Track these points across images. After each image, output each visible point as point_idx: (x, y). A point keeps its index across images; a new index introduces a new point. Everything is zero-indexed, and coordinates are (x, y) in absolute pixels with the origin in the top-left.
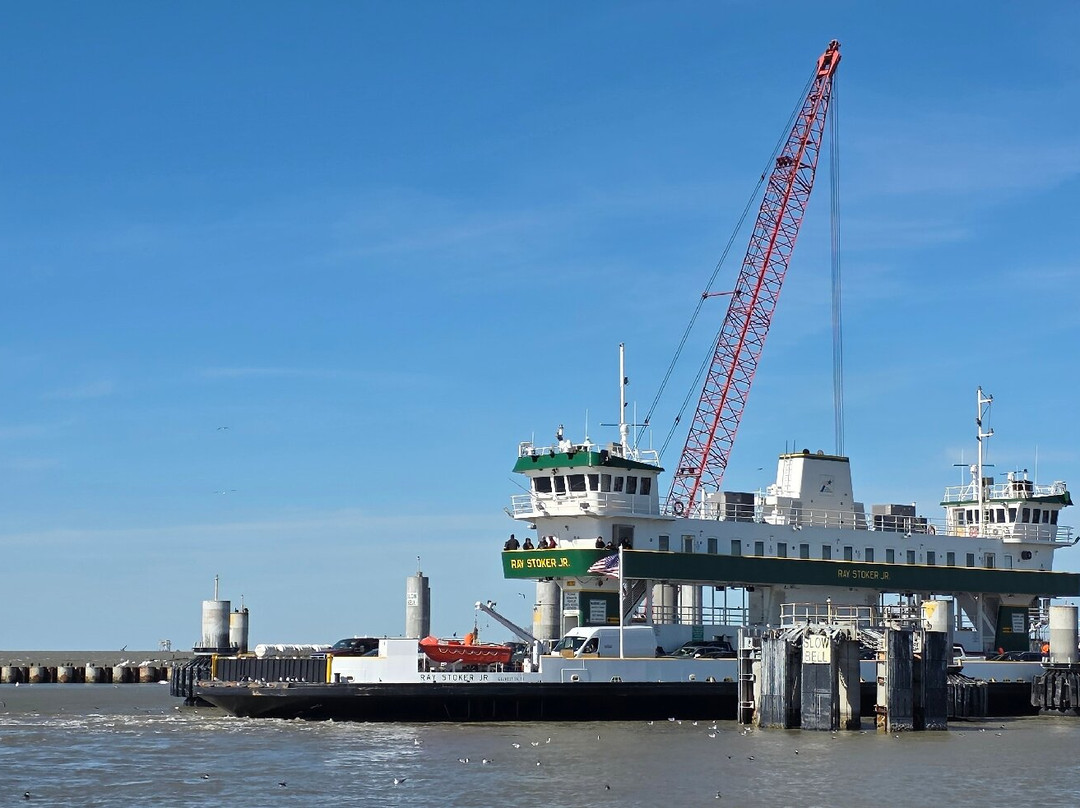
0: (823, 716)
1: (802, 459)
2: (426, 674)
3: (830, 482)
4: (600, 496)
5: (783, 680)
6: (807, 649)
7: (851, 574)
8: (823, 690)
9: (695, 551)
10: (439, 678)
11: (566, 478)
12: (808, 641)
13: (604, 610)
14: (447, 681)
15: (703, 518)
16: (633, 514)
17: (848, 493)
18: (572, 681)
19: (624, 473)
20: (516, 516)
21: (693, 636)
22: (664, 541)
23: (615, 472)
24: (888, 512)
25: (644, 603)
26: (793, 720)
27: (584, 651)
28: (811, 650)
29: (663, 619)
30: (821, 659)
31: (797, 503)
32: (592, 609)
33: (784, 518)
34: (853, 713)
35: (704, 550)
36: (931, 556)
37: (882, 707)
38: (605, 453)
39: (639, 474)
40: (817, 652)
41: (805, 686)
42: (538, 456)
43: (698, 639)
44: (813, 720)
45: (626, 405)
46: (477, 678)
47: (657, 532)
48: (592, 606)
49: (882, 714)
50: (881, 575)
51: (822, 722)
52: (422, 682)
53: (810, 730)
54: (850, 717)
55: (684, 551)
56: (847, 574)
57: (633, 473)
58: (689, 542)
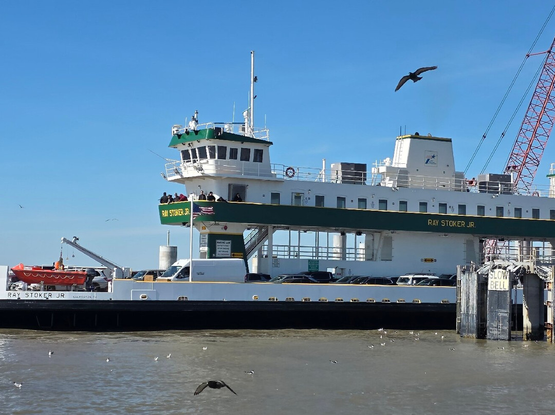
0: (503, 330)
1: (409, 139)
2: (12, 292)
3: (433, 157)
4: (216, 162)
5: (475, 302)
6: (492, 280)
7: (440, 223)
8: (503, 311)
9: (303, 204)
10: (23, 296)
11: (197, 150)
12: (493, 274)
13: (230, 247)
14: (29, 298)
15: (323, 181)
16: (243, 176)
17: (450, 164)
18: (140, 299)
19: (238, 146)
20: (169, 179)
21: (309, 267)
22: (275, 196)
23: (229, 145)
24: (487, 179)
25: (266, 243)
26: (482, 333)
27: (178, 277)
28: (495, 280)
29: (290, 255)
30: (502, 287)
31: (403, 171)
32: (217, 247)
33: (392, 182)
34: (533, 328)
35: (312, 203)
36: (518, 211)
37: (549, 324)
38: (218, 129)
39: (252, 147)
40: (499, 282)
41: (490, 307)
42: (181, 135)
43: (313, 270)
44: (495, 332)
45: (255, 97)
46: (55, 296)
47: (269, 190)
48: (217, 244)
49: (549, 329)
50: (467, 224)
51: (502, 334)
52: (9, 298)
53: (494, 340)
54: (530, 331)
55: (294, 205)
56: (436, 223)
57: (246, 145)
58: (298, 197)
